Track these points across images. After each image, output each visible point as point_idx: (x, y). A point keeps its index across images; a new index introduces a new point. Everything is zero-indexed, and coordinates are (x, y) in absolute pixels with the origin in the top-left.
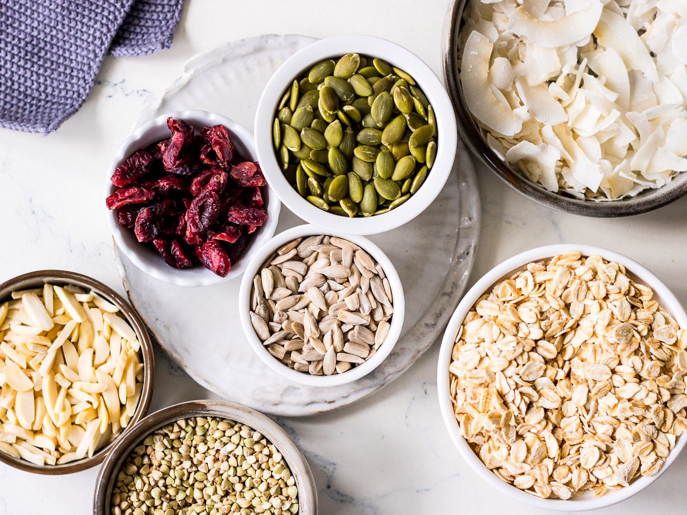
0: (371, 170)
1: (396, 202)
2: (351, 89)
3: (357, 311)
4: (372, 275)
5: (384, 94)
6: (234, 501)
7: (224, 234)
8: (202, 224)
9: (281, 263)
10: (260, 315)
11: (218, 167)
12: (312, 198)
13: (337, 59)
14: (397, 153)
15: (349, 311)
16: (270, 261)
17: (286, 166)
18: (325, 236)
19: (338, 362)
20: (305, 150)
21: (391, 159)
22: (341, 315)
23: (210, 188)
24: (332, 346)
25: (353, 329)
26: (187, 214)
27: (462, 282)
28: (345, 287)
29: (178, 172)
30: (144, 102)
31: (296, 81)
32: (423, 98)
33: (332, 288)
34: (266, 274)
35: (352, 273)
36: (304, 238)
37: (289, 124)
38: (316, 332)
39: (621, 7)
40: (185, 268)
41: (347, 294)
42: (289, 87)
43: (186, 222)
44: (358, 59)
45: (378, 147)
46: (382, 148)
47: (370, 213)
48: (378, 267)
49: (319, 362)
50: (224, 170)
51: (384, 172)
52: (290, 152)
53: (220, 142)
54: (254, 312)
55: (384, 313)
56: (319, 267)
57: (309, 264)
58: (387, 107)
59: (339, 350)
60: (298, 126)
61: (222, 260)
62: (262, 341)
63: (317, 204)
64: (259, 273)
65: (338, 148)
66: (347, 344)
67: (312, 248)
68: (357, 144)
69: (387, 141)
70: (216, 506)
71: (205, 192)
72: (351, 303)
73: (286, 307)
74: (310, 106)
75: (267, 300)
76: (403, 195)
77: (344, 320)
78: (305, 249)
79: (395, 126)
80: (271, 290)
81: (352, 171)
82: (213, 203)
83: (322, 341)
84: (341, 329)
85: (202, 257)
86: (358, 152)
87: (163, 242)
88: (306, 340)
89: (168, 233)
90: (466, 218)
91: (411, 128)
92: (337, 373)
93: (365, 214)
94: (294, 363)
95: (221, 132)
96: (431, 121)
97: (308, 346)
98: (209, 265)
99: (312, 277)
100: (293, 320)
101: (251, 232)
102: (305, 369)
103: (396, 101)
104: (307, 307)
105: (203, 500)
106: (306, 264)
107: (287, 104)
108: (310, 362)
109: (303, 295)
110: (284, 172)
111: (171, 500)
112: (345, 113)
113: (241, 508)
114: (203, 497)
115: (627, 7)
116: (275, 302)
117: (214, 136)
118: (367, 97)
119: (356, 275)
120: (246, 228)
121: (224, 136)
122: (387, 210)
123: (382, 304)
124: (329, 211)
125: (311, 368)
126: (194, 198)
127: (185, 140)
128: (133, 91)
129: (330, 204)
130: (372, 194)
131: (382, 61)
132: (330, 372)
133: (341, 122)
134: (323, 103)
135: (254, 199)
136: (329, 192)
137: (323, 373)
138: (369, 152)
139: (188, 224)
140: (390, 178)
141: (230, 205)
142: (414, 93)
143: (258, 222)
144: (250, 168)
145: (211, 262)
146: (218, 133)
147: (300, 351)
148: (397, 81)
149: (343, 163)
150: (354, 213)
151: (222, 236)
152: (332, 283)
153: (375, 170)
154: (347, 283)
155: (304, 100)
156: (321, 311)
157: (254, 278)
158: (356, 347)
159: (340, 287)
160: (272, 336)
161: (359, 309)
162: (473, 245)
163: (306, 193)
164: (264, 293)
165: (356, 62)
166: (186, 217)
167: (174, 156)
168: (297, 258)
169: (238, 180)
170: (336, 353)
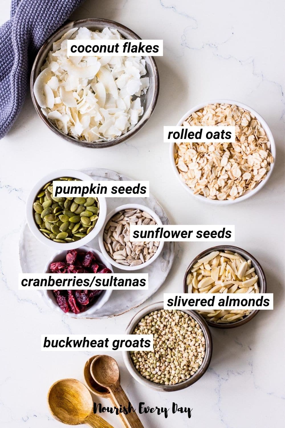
30: (8, 191)
39: (110, 68)
115: (113, 68)
128: (4, 186)
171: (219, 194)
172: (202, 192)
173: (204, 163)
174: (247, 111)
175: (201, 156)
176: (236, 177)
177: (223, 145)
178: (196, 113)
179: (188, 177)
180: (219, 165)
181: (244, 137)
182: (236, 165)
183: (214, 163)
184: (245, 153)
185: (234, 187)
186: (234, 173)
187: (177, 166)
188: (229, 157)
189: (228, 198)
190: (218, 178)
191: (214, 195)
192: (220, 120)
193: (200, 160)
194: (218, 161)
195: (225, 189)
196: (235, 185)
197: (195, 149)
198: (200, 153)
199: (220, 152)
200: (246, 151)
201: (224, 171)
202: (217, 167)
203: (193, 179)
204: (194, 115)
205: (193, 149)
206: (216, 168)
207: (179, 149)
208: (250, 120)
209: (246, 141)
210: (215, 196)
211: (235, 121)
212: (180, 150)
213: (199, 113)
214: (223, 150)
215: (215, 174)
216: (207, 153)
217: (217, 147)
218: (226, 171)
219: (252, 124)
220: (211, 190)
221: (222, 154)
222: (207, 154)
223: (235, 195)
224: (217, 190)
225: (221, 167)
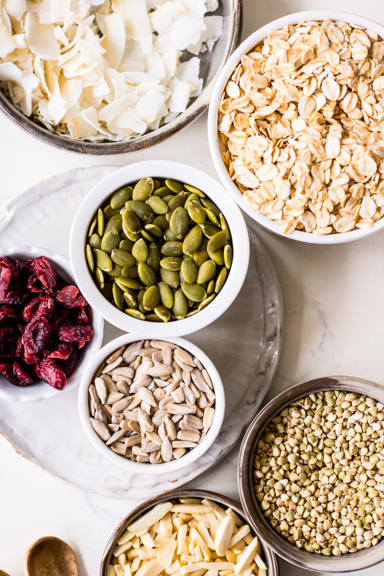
0: (178, 278)
1: (204, 303)
2: (150, 210)
3: (184, 402)
4: (191, 369)
5: (179, 209)
6: (360, 464)
7: (58, 352)
8: (37, 345)
9: (111, 371)
10: (99, 420)
11: (44, 294)
12: (129, 311)
13: (133, 184)
14: (198, 260)
15: (176, 403)
16: (101, 370)
17: (102, 286)
18: (145, 340)
19: (174, 449)
20: (117, 269)
21: (193, 266)
22: (170, 408)
23: (40, 314)
24: (167, 436)
25: (182, 419)
26: (22, 338)
27: (274, 361)
28: (170, 383)
29: (10, 303)
31: (100, 210)
32: (214, 207)
33: (159, 385)
34: (99, 382)
35: (174, 370)
36: (127, 346)
37: (100, 248)
38: (151, 427)
40: (28, 385)
41: (172, 389)
42: (95, 216)
43: (23, 346)
44: (152, 182)
45: (181, 256)
46: (184, 257)
47: (182, 316)
48: (196, 361)
49: (157, 452)
50: (51, 296)
51: (189, 278)
52: (104, 272)
53: (44, 272)
54: (93, 417)
55: (208, 400)
56: (144, 369)
57: (135, 368)
58: (183, 221)
59: (173, 439)
60: (108, 249)
61: (58, 376)
62: (105, 442)
63: (135, 316)
64: (93, 383)
65: (146, 263)
66: (179, 433)
67: (136, 353)
68: (162, 256)
69: (187, 250)
70: (343, 469)
71: (37, 318)
72: (177, 396)
73: (121, 409)
74: (115, 230)
75: (103, 405)
76: (209, 296)
77: (173, 413)
78: (129, 355)
79: (193, 237)
80: (105, 396)
81: (161, 281)
82: (44, 327)
83: (157, 434)
84: (172, 420)
85: (40, 375)
86: (164, 264)
87: (5, 366)
88: (143, 435)
89: (9, 356)
90: (270, 305)
91: (207, 236)
92: (175, 459)
93: (178, 318)
94: (135, 456)
95: (43, 262)
96: (224, 227)
97: (146, 439)
98: (47, 381)
99: (140, 378)
100: (129, 419)
101: (81, 347)
102: (146, 460)
103: (190, 214)
104: (139, 406)
105: (332, 464)
106: (133, 368)
107: (95, 231)
108: (149, 454)
109: (134, 396)
110: (102, 291)
111: (304, 464)
112: (148, 231)
113: (366, 470)
114: (332, 461)
116: (111, 406)
117: (38, 267)
118: (164, 215)
119: (178, 371)
120: (76, 344)
121: (46, 266)
122: (196, 311)
123: (204, 393)
124: (146, 320)
125: (151, 459)
126: (27, 323)
127: (12, 274)
129: (146, 313)
130: (182, 299)
131: (173, 181)
132: (169, 459)
133: (145, 239)
134: (126, 225)
135: (80, 317)
136: (144, 303)
137: (163, 461)
138: (174, 263)
139: (25, 347)
140: (195, 282)
141: (60, 325)
142: (205, 204)
143: (86, 338)
144: (73, 291)
145: (49, 378)
146: (41, 264)
147: (139, 445)
148: (189, 196)
149: (152, 276)
150: (169, 318)
151: (56, 354)
152: (157, 381)
153: (181, 277)
154: (171, 379)
155: (110, 224)
156: (152, 408)
157: (89, 388)
158: (188, 434)
159: (166, 383)
160: (113, 436)
161: (185, 400)
162: (278, 327)
163: (124, 307)
164: (100, 399)
165: (151, 185)
166: (22, 341)
167: (4, 290)
168: (124, 364)
169: (64, 303)
170: (171, 441)
171: (336, 221)
172: (299, 224)
173: (290, 160)
174: (358, 27)
175: (280, 146)
176: (366, 177)
177: (324, 112)
178: (249, 56)
179: (262, 198)
180: (323, 158)
181: (363, 84)
182: (360, 148)
183: (312, 155)
184: (374, 118)
185: (367, 199)
186: (360, 169)
187: (233, 178)
188: (341, 136)
189: (358, 225)
190: (327, 186)
191: (327, 223)
192: (304, 59)
193: (280, 155)
194: (319, 148)
195: (348, 208)
196: (368, 194)
197: (265, 133)
198: (278, 140)
199: (320, 127)
200: (375, 113)
201: (337, 168)
202: (320, 162)
203: (275, 201)
204: (245, 60)
205: (259, 135)
206: (318, 164)
207: (229, 142)
208: (369, 46)
209: (371, 92)
210: (329, 226)
211: (338, 53)
212: (231, 143)
213: (254, 55)
214: (325, 122)
215: (320, 178)
216: (291, 136)
217: (311, 118)
218: (342, 167)
219: (375, 52)
220: (318, 215)
221: (325, 131)
222: (292, 138)
223: (371, 215)
224: (331, 213)
225: (328, 160)
